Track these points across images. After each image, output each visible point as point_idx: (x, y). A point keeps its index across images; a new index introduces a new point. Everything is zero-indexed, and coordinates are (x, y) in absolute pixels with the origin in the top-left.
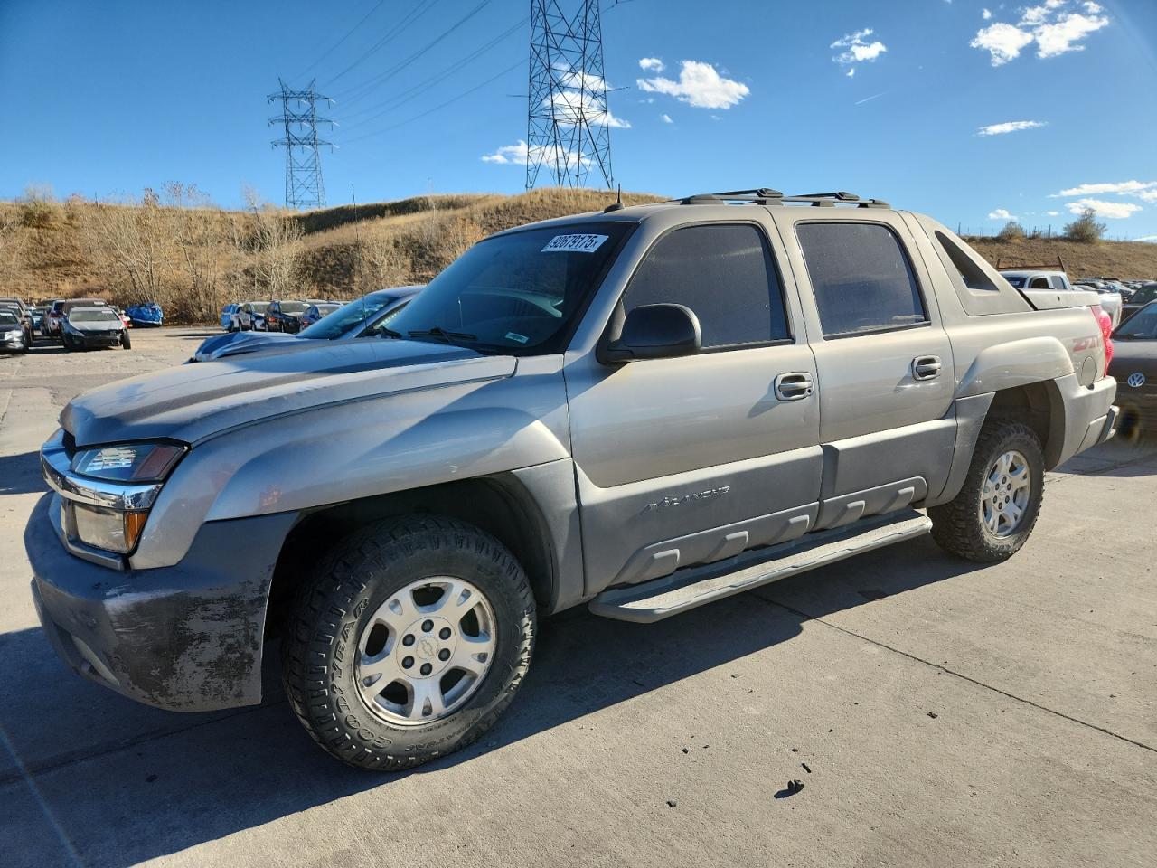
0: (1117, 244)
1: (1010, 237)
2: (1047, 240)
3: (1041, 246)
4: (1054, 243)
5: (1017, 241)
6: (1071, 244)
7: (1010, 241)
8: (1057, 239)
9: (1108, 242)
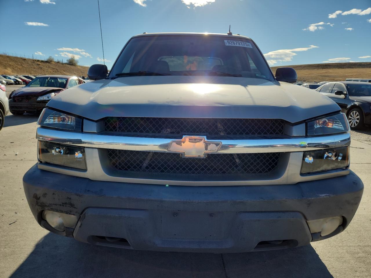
0: (82, 67)
1: (51, 61)
2: (63, 64)
3: (61, 65)
4: (65, 65)
5: (53, 63)
6: (70, 66)
7: (51, 63)
8: (65, 64)
9: (80, 66)
